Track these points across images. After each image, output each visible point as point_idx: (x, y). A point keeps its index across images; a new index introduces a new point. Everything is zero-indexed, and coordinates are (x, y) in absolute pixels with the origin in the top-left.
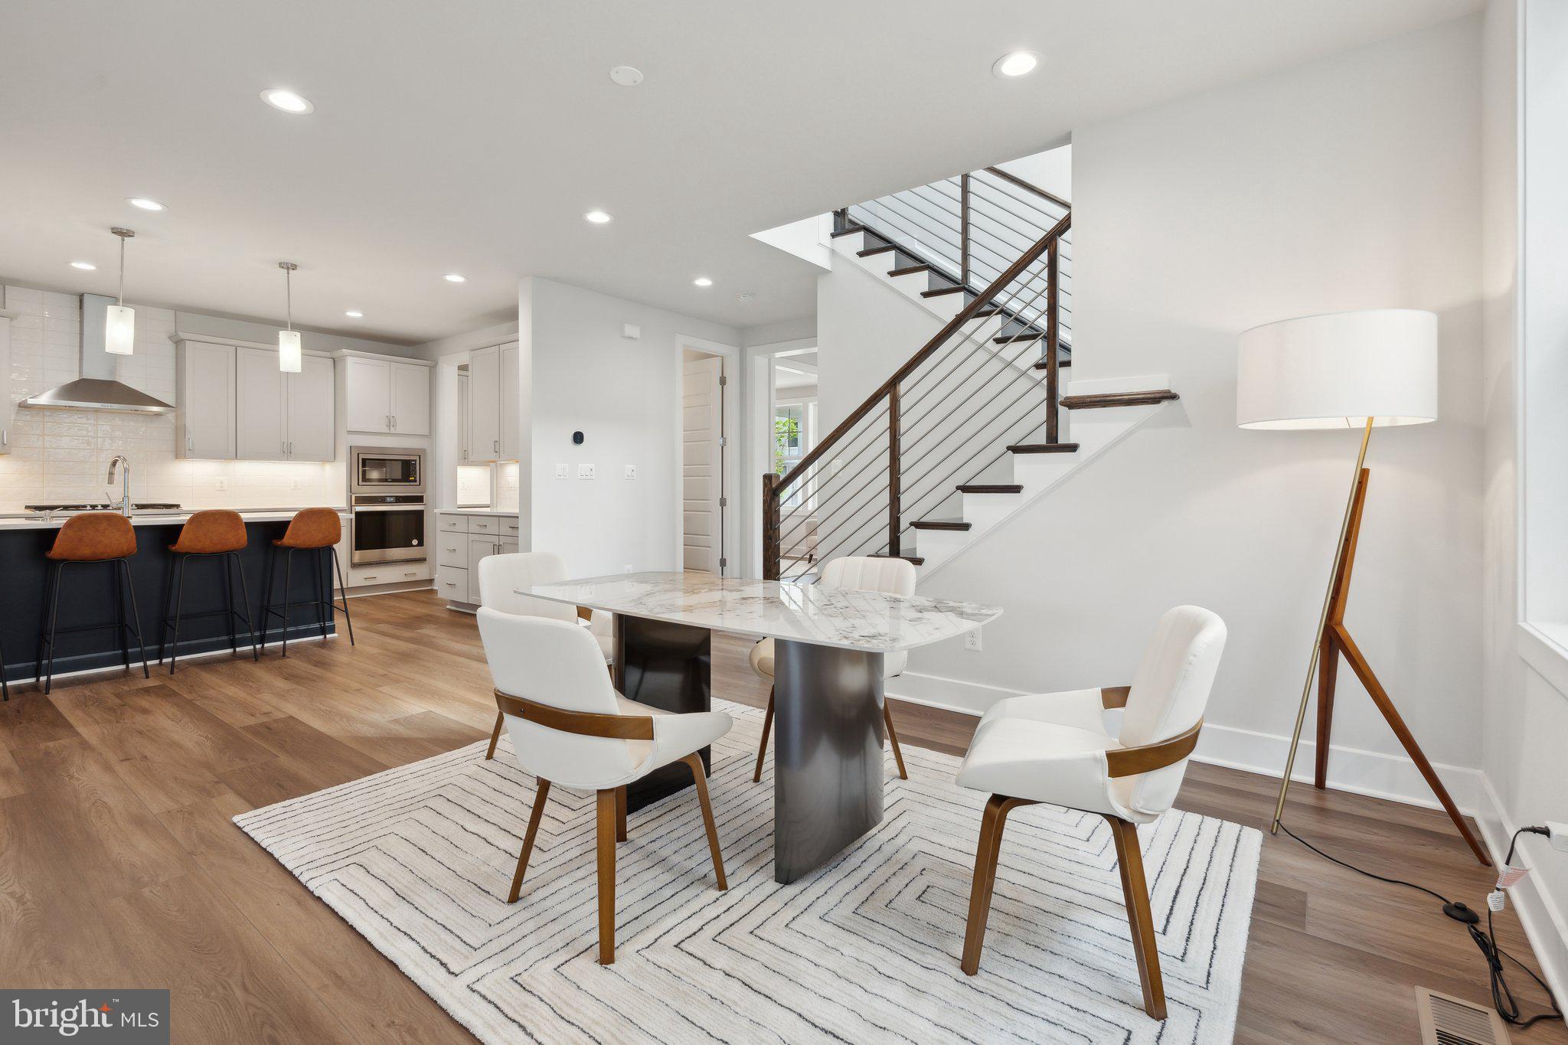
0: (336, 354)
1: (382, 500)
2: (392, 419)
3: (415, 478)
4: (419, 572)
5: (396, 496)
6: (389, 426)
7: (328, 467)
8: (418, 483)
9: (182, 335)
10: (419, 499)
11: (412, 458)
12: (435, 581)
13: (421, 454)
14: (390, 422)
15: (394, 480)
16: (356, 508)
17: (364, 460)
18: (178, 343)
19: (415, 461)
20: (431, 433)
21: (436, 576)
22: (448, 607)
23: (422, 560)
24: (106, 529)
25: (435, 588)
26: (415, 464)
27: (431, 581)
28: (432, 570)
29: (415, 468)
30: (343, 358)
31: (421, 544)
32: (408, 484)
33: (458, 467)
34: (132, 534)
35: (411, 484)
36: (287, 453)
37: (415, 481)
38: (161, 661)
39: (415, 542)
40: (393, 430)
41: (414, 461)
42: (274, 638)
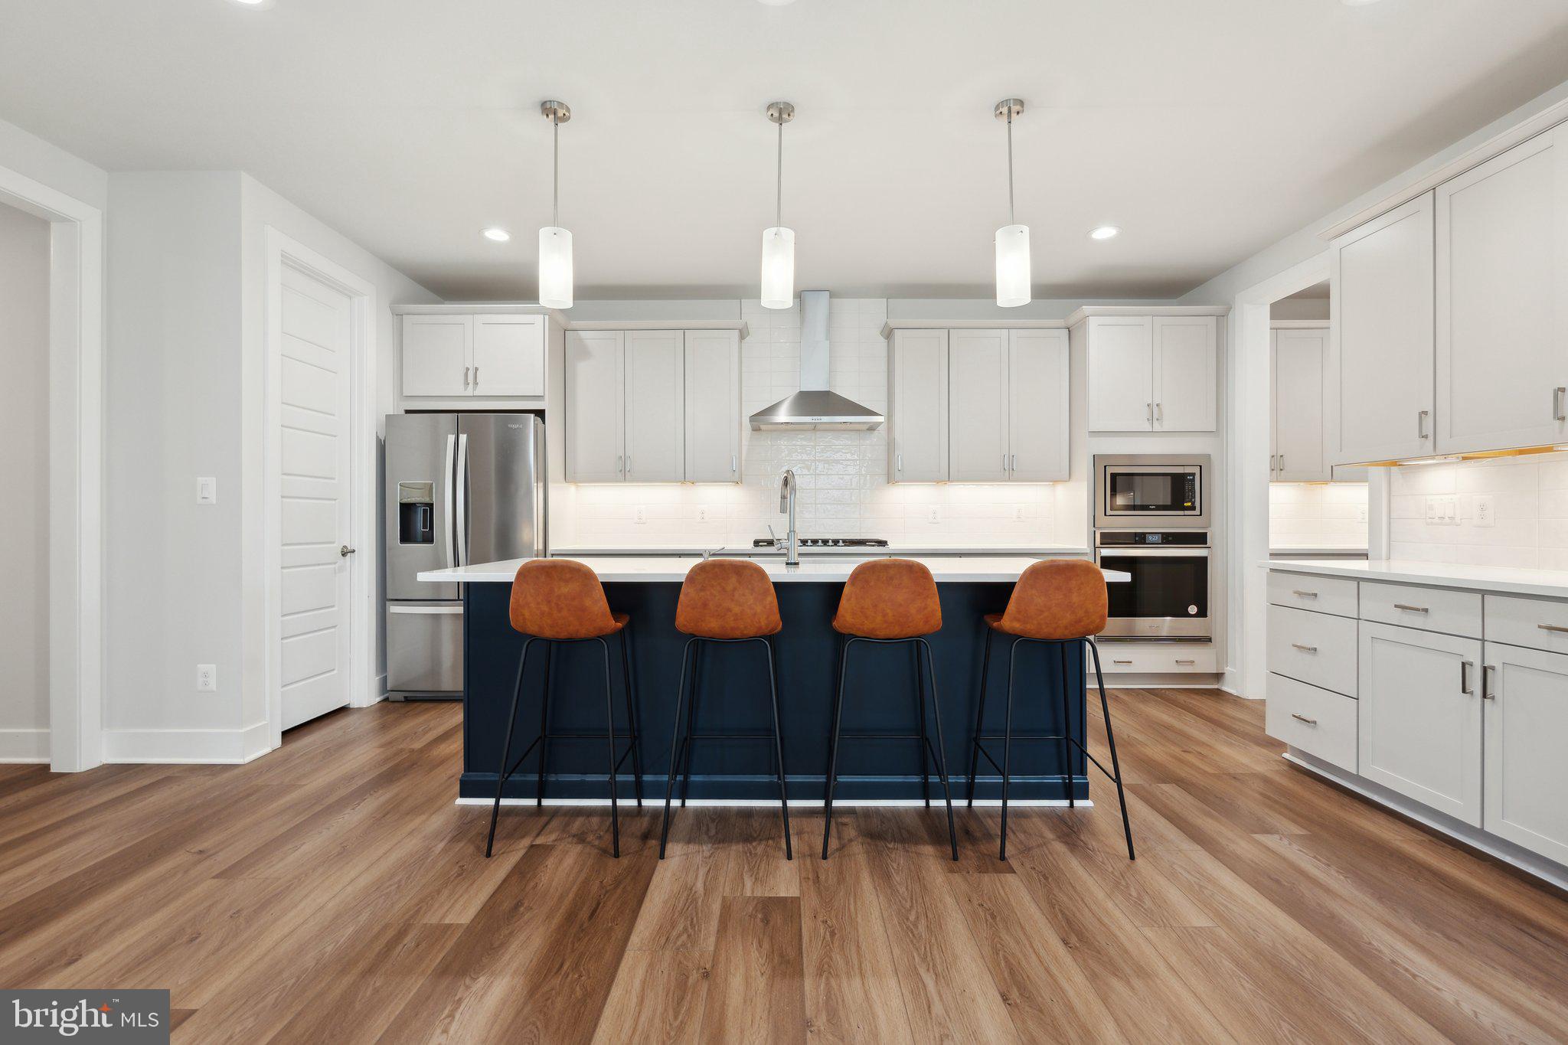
0: (1073, 319)
1: (1139, 539)
2: (1155, 409)
3: (1193, 503)
4: (1200, 660)
5: (1163, 534)
6: (1151, 420)
7: (1061, 491)
8: (1197, 512)
9: (893, 323)
10: (1200, 539)
11: (1188, 470)
12: (1226, 675)
13: (1203, 464)
14: (1154, 412)
15: (1159, 508)
16: (1103, 550)
17: (1114, 476)
18: (888, 333)
19: (1193, 475)
20: (1219, 429)
21: (1228, 670)
22: (1286, 755)
23: (1206, 640)
24: (735, 589)
25: (1225, 688)
26: (1194, 480)
27: (1218, 676)
28: (1222, 657)
29: (1193, 485)
30: (1083, 322)
31: (1202, 613)
32: (1181, 513)
33: (1271, 484)
34: (772, 599)
35: (1187, 512)
36: (1009, 471)
37: (1193, 508)
38: (828, 804)
39: (1193, 609)
40: (1157, 427)
41: (1190, 474)
42: (988, 793)
